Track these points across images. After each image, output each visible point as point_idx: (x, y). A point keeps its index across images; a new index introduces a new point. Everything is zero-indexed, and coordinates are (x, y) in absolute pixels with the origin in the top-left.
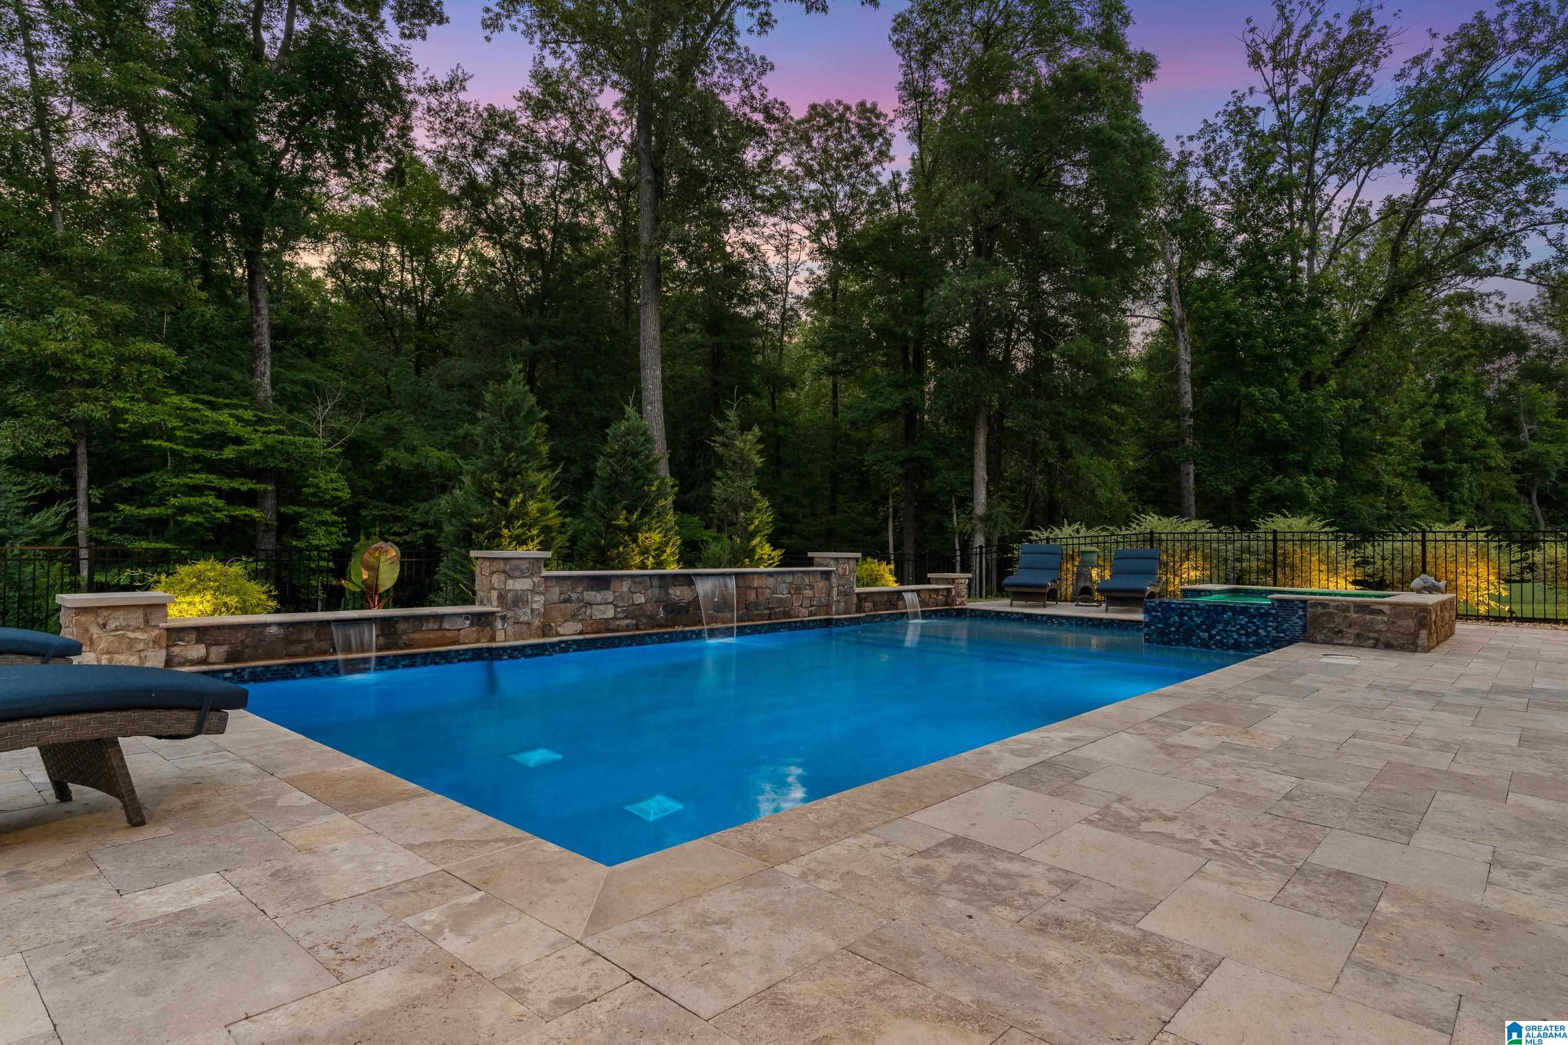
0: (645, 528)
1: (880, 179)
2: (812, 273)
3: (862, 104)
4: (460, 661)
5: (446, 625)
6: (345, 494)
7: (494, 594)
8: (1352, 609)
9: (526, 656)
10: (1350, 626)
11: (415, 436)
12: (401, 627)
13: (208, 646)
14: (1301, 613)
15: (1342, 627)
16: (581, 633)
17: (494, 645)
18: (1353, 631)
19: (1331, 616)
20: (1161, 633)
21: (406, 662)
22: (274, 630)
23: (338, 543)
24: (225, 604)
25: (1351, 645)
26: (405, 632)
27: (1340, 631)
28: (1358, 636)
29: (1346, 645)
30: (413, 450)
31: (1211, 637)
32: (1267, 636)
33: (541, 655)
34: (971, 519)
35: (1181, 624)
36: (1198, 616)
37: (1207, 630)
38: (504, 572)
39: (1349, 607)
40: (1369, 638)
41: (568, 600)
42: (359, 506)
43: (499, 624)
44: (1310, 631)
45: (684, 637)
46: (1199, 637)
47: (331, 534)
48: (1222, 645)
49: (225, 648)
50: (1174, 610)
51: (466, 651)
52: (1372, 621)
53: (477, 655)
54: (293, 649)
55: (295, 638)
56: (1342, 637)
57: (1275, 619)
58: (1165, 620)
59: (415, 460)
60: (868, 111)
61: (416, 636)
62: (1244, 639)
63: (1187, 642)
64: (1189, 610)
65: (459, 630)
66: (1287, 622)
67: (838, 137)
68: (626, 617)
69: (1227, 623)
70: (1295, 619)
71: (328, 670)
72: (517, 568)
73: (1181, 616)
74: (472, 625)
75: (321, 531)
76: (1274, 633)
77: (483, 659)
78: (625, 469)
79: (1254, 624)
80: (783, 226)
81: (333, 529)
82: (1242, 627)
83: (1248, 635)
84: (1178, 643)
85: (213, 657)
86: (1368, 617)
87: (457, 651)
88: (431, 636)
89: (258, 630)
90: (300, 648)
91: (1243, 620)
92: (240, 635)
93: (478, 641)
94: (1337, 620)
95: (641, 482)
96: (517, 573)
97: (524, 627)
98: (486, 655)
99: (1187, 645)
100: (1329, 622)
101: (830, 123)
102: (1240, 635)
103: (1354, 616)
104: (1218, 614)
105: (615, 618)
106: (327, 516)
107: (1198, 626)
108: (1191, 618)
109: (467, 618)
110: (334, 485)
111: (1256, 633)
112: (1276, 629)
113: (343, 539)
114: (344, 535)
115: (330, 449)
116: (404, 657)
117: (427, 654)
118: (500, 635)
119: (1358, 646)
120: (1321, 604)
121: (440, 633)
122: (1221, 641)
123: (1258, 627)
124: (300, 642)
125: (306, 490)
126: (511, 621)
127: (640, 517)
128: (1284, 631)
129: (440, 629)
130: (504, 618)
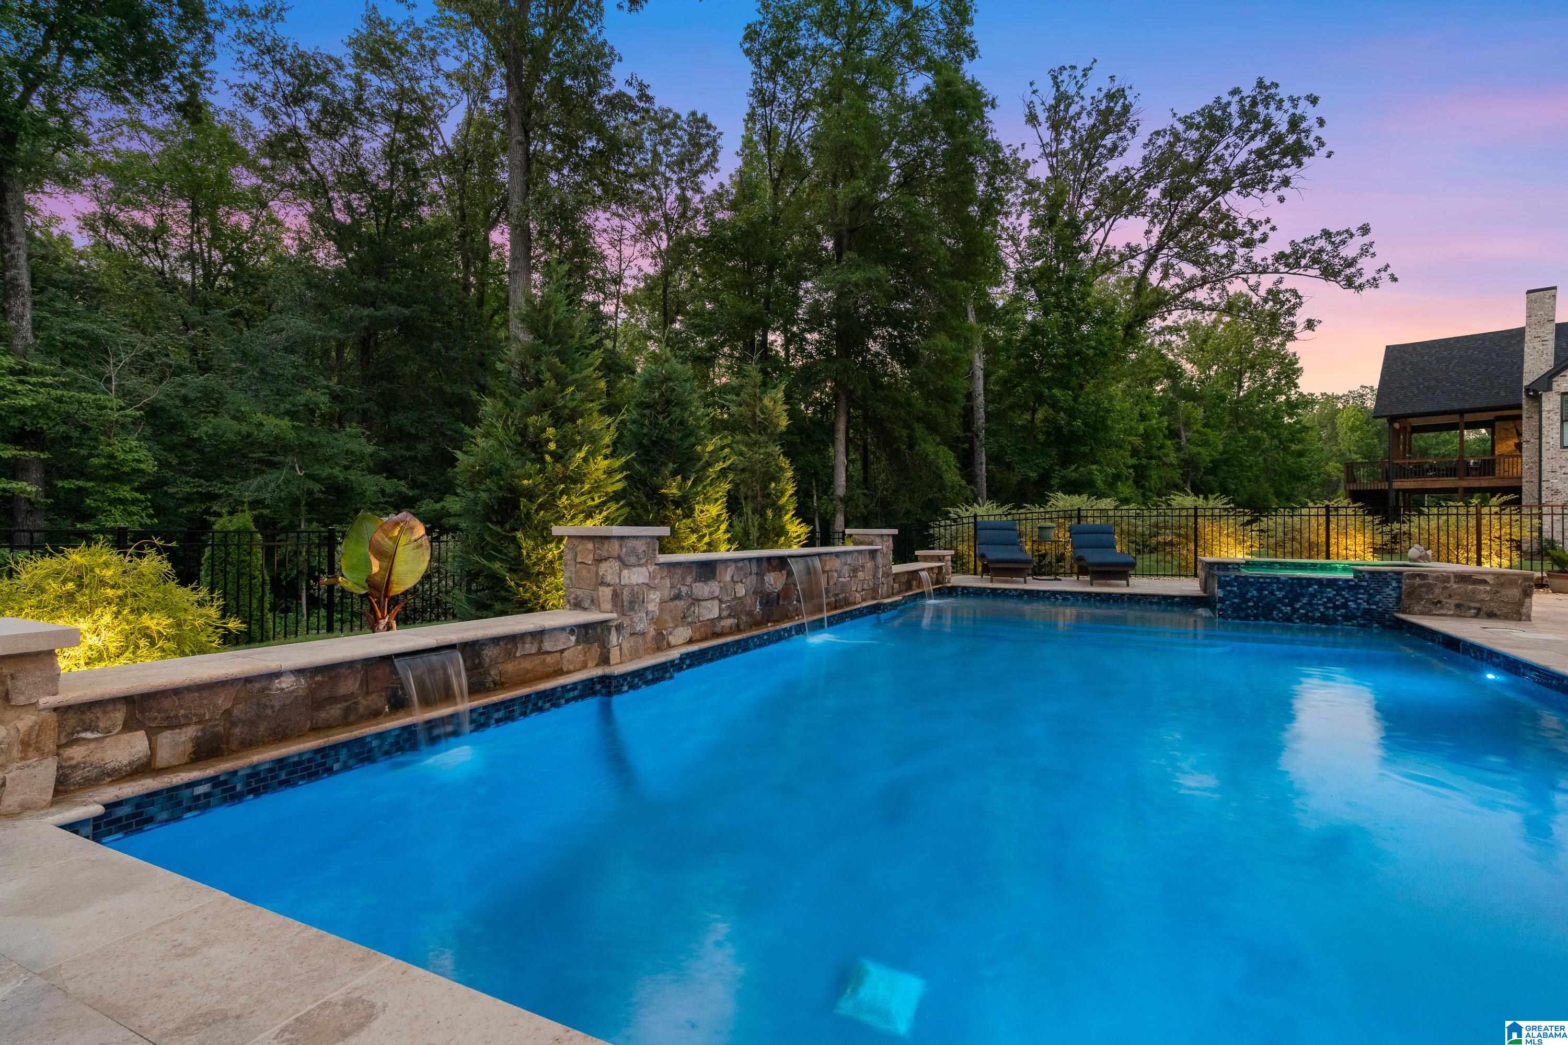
0: (700, 498)
1: (704, 188)
2: (640, 270)
3: (694, 114)
4: (568, 701)
5: (547, 646)
6: (150, 466)
7: (606, 592)
8: (1452, 579)
9: (648, 683)
10: (1450, 596)
11: (240, 400)
12: (489, 653)
13: (152, 734)
14: (1394, 584)
15: (1441, 598)
16: (691, 641)
17: (607, 670)
18: (1453, 602)
19: (1430, 587)
20: (1237, 609)
21: (501, 714)
22: (286, 683)
23: (141, 525)
24: (146, 633)
25: (1451, 615)
26: (495, 662)
27: (1440, 602)
28: (1458, 606)
29: (1445, 615)
30: (239, 417)
31: (1295, 611)
32: (1358, 609)
33: (662, 679)
34: (832, 500)
35: (1261, 598)
36: (1280, 590)
37: (1290, 604)
38: (619, 558)
39: (1449, 578)
40: (1470, 608)
41: (677, 597)
42: (164, 482)
43: (614, 638)
44: (1406, 602)
45: (777, 637)
46: (1281, 611)
47: (131, 514)
48: (1306, 618)
49: (191, 732)
50: (1252, 584)
51: (575, 686)
52: (1473, 592)
53: (588, 688)
54: (323, 715)
55: (325, 693)
56: (1442, 608)
57: (1366, 591)
58: (1242, 595)
59: (244, 428)
60: (699, 122)
61: (510, 667)
62: (1331, 612)
63: (1267, 616)
64: (1270, 584)
65: (562, 651)
66: (1379, 594)
67: (667, 143)
68: (729, 616)
69: (1313, 596)
70: (1388, 591)
71: (386, 748)
72: (633, 551)
73: (1260, 590)
74: (578, 642)
75: (117, 512)
76: (1365, 605)
77: (594, 693)
78: (671, 422)
79: (1343, 597)
80: (616, 222)
81: (134, 509)
82: (1329, 600)
83: (1336, 608)
84: (1256, 617)
85: (164, 756)
86: (1470, 587)
87: (564, 687)
88: (527, 664)
89: (258, 685)
90: (335, 711)
91: (1330, 592)
92: (223, 701)
93: (585, 666)
94: (1437, 591)
95: (693, 440)
96: (633, 560)
97: (640, 639)
98: (598, 687)
99: (1267, 620)
100: (1427, 593)
101: (663, 127)
102: (1327, 608)
103: (1455, 586)
104: (1303, 587)
105: (720, 618)
106: (126, 492)
107: (1280, 601)
108: (1272, 593)
109: (572, 631)
110: (136, 455)
111: (1345, 606)
112: (1367, 602)
113: (148, 521)
114: (150, 516)
115: (128, 412)
116: (496, 706)
117: (528, 696)
118: (615, 656)
119: (1458, 616)
120: (1419, 575)
121: (537, 661)
122: (1306, 615)
123: (1347, 600)
124: (333, 700)
125: (95, 461)
126: (626, 632)
127: (694, 484)
128: (1376, 603)
129: (540, 652)
130: (619, 628)
